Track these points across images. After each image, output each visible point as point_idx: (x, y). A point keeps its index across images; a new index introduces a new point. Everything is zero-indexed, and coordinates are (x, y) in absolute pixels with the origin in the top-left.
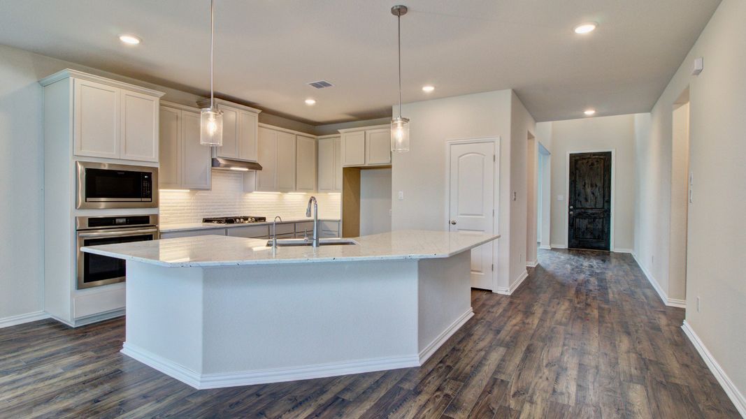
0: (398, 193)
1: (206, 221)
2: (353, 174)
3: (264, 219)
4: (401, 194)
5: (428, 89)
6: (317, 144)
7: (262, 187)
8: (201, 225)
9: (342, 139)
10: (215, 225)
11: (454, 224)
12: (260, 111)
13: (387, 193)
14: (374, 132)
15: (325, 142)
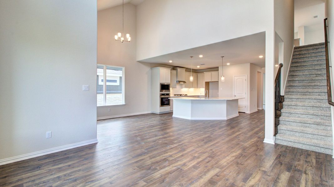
0: (220, 88)
1: (175, 95)
2: (207, 84)
3: (187, 95)
4: (221, 89)
5: (228, 64)
6: (197, 75)
7: (186, 87)
8: (173, 96)
9: (205, 74)
10: (176, 96)
11: (235, 96)
12: (185, 69)
13: (218, 88)
14: (214, 73)
15: (199, 75)
